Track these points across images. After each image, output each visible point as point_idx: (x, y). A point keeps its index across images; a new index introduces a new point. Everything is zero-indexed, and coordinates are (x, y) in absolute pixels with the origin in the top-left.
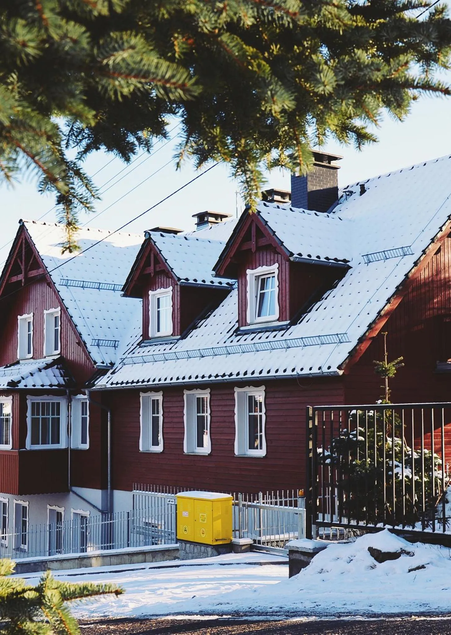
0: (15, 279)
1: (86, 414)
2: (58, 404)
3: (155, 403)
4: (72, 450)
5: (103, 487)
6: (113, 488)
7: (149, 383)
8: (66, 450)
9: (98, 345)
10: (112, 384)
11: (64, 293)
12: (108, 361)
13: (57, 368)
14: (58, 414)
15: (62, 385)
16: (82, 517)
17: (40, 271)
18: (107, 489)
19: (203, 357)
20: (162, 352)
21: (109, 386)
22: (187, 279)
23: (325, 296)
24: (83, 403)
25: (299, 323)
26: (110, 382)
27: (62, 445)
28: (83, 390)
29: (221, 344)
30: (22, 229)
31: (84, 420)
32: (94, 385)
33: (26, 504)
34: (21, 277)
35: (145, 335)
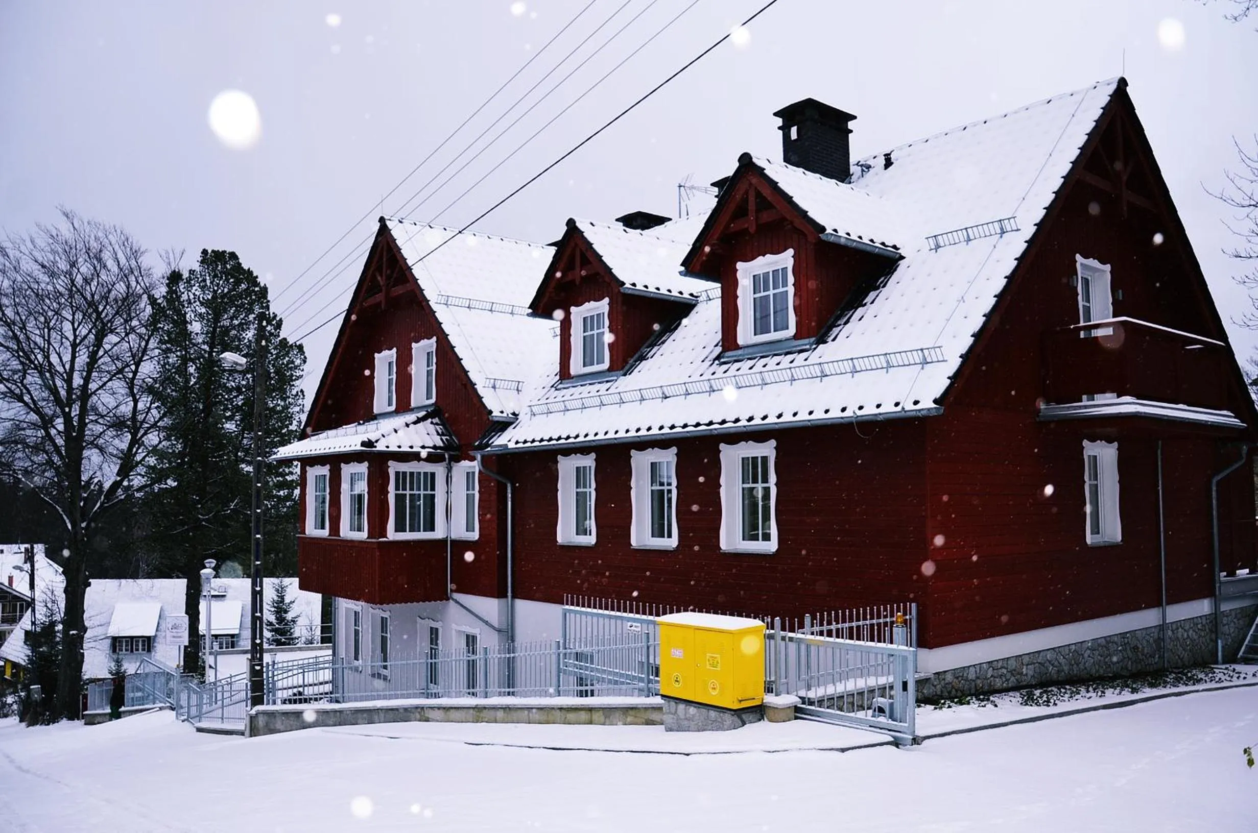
0: (371, 301)
1: (473, 489)
2: (433, 475)
3: (580, 472)
4: (453, 541)
5: (500, 594)
6: (514, 596)
7: (578, 440)
8: (443, 542)
9: (494, 387)
10: (517, 442)
11: (442, 314)
12: (508, 411)
13: (432, 423)
14: (433, 489)
15: (440, 448)
16: (468, 636)
17: (409, 286)
18: (506, 597)
19: (666, 398)
20: (593, 393)
21: (512, 445)
22: (634, 285)
23: (868, 299)
24: (468, 473)
25: (833, 340)
26: (514, 440)
27: (439, 533)
28: (471, 453)
29: (696, 377)
31: (470, 499)
32: (487, 445)
33: (386, 615)
34: (380, 297)
35: (564, 374)
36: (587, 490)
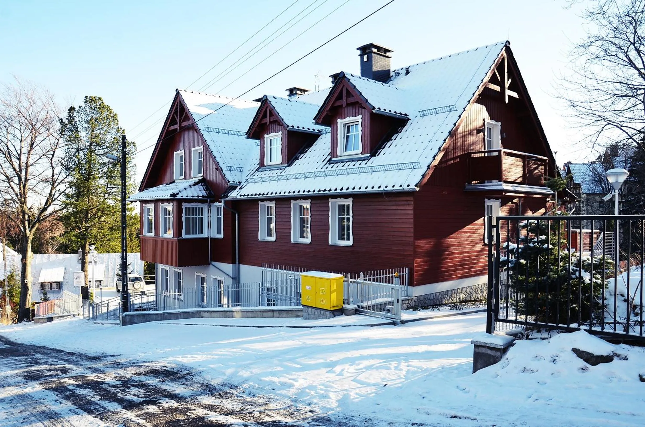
0: (172, 128)
1: (221, 215)
2: (202, 209)
3: (269, 209)
4: (211, 239)
5: (233, 262)
6: (240, 263)
7: (268, 195)
8: (207, 238)
9: (230, 170)
10: (241, 196)
11: (206, 136)
12: (237, 181)
13: (201, 185)
14: (202, 215)
15: (205, 197)
16: (218, 281)
17: (190, 122)
18: (236, 263)
19: (306, 178)
20: (275, 174)
21: (238, 197)
22: (293, 126)
23: (394, 138)
24: (218, 208)
25: (378, 155)
26: (239, 194)
27: (205, 235)
28: (220, 200)
29: (319, 169)
30: (178, 94)
31: (219, 219)
32: (228, 196)
33: (181, 271)
34: (177, 126)
35: (262, 164)
36: (272, 217)
